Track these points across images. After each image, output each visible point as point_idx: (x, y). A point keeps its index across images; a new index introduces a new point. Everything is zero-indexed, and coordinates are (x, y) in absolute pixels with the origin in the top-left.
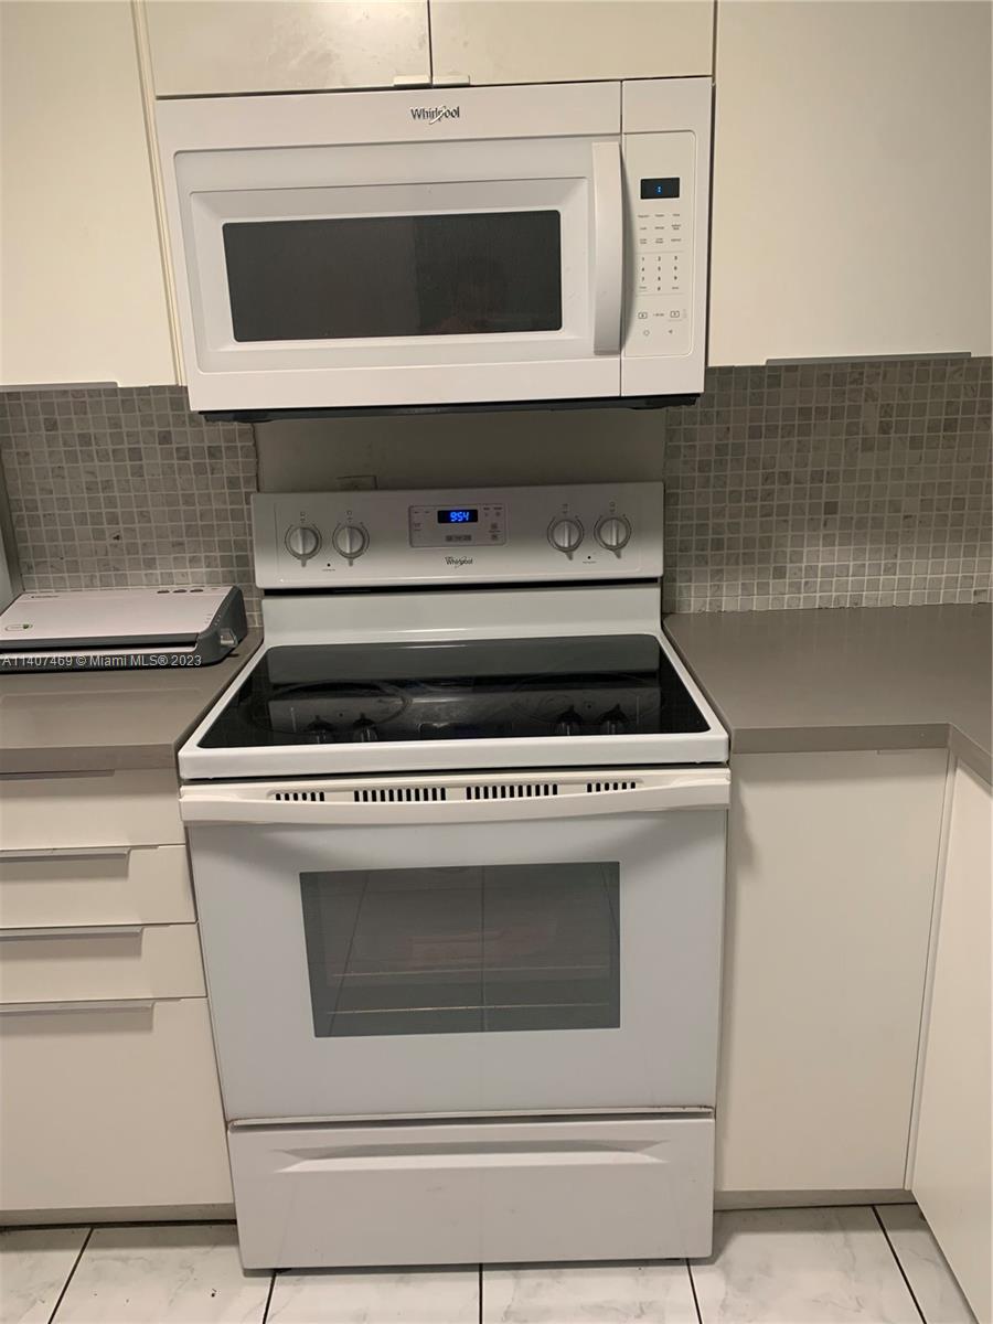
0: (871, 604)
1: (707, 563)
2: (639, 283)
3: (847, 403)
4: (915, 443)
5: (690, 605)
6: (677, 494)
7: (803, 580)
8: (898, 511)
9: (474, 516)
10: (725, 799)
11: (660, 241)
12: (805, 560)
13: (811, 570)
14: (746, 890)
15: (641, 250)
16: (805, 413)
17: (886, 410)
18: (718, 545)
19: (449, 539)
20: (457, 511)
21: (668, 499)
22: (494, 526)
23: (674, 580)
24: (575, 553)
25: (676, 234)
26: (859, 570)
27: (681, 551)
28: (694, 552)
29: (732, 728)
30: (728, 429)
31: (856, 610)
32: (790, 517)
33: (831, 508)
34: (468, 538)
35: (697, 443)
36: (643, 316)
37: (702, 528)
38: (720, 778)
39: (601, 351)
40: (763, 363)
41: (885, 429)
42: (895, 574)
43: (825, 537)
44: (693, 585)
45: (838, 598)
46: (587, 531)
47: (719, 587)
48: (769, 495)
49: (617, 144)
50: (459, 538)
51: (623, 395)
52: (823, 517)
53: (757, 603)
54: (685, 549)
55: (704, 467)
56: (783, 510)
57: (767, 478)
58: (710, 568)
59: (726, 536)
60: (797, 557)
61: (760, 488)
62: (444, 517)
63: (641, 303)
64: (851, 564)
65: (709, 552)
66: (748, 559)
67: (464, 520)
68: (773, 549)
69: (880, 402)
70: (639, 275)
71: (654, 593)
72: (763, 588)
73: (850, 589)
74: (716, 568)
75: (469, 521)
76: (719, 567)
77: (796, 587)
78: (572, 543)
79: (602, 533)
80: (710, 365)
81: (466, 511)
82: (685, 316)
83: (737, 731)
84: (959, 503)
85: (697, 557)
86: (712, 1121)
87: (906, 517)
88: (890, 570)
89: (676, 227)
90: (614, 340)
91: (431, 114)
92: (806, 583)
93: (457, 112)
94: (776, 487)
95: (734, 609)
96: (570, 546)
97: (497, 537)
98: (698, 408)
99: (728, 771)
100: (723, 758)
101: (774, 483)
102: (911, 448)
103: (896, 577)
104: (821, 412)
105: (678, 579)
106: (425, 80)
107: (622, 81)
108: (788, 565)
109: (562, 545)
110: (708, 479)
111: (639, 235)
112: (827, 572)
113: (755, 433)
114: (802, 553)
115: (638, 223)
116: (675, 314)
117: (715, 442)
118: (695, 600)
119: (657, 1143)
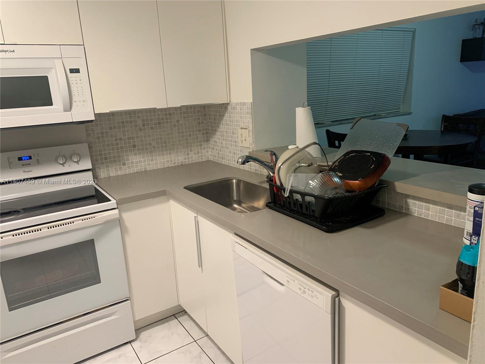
0: (149, 169)
1: (104, 164)
2: (73, 94)
3: (133, 119)
4: (152, 128)
5: (101, 176)
6: (92, 146)
7: (131, 165)
8: (151, 145)
9: (30, 158)
10: (118, 216)
11: (77, 83)
12: (130, 160)
13: (132, 163)
14: (127, 239)
15: (72, 86)
16: (123, 122)
17: (143, 121)
18: (106, 159)
19: (23, 165)
20: (24, 157)
21: (90, 147)
22: (38, 160)
23: (95, 170)
24: (65, 165)
25: (81, 82)
26: (145, 161)
27: (96, 161)
28: (100, 161)
29: (117, 199)
30: (103, 128)
31: (146, 171)
32: (124, 149)
33: (134, 146)
34: (29, 164)
35: (95, 132)
36: (75, 102)
37: (101, 155)
38: (116, 211)
39: (65, 111)
40: (109, 112)
41: (144, 125)
42: (154, 161)
43: (134, 154)
44: (101, 170)
45: (140, 169)
46: (68, 158)
47: (108, 170)
48: (117, 144)
49: (61, 60)
50: (26, 165)
51: (73, 121)
52: (133, 149)
53: (120, 173)
54: (97, 160)
55: (98, 138)
56: (122, 148)
57: (116, 140)
58: (105, 165)
59: (108, 156)
60: (128, 160)
61: (115, 142)
62: (20, 159)
63: (74, 99)
64: (142, 160)
65: (104, 161)
66: (115, 161)
67: (27, 159)
68: (121, 158)
69: (141, 118)
70: (73, 92)
71: (90, 173)
72: (120, 169)
73: (143, 166)
74: (106, 165)
75: (29, 159)
76: (107, 165)
77: (129, 167)
78: (64, 162)
79: (72, 158)
80: (95, 113)
81: (27, 156)
82: (87, 101)
83: (118, 199)
84: (165, 142)
85: (101, 162)
86: (130, 301)
87: (153, 147)
88: (152, 160)
89: (81, 80)
90: (69, 108)
91: (6, 51)
92: (132, 166)
93: (14, 51)
94: (119, 142)
95: (113, 175)
96: (63, 163)
97: (38, 163)
98: (94, 123)
99: (118, 210)
100: (116, 207)
101: (118, 141)
102: (151, 130)
103: (154, 162)
104: (127, 122)
105: (96, 169)
106: (3, 43)
107: (60, 45)
108: (126, 162)
109: (60, 163)
110: (100, 141)
111: (71, 82)
112: (137, 163)
113: (111, 128)
114: (129, 158)
115: (70, 79)
116: (84, 101)
117: (100, 131)
118: (103, 174)
119: (116, 312)
